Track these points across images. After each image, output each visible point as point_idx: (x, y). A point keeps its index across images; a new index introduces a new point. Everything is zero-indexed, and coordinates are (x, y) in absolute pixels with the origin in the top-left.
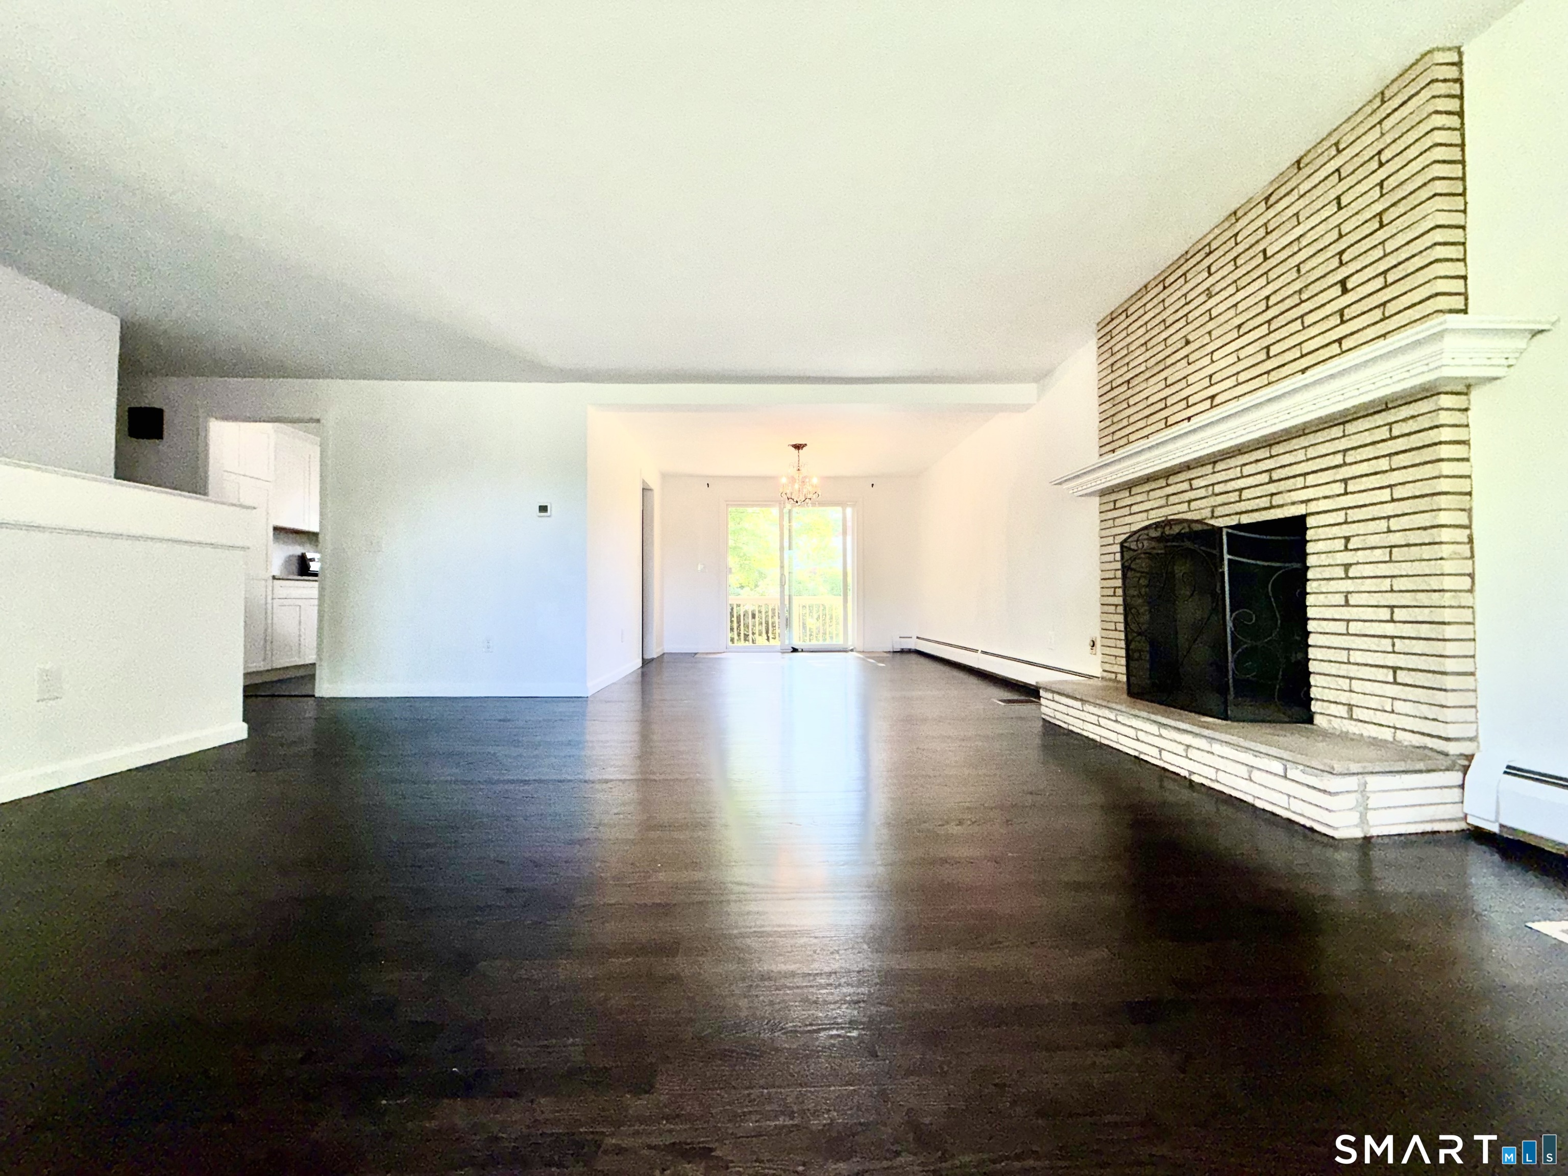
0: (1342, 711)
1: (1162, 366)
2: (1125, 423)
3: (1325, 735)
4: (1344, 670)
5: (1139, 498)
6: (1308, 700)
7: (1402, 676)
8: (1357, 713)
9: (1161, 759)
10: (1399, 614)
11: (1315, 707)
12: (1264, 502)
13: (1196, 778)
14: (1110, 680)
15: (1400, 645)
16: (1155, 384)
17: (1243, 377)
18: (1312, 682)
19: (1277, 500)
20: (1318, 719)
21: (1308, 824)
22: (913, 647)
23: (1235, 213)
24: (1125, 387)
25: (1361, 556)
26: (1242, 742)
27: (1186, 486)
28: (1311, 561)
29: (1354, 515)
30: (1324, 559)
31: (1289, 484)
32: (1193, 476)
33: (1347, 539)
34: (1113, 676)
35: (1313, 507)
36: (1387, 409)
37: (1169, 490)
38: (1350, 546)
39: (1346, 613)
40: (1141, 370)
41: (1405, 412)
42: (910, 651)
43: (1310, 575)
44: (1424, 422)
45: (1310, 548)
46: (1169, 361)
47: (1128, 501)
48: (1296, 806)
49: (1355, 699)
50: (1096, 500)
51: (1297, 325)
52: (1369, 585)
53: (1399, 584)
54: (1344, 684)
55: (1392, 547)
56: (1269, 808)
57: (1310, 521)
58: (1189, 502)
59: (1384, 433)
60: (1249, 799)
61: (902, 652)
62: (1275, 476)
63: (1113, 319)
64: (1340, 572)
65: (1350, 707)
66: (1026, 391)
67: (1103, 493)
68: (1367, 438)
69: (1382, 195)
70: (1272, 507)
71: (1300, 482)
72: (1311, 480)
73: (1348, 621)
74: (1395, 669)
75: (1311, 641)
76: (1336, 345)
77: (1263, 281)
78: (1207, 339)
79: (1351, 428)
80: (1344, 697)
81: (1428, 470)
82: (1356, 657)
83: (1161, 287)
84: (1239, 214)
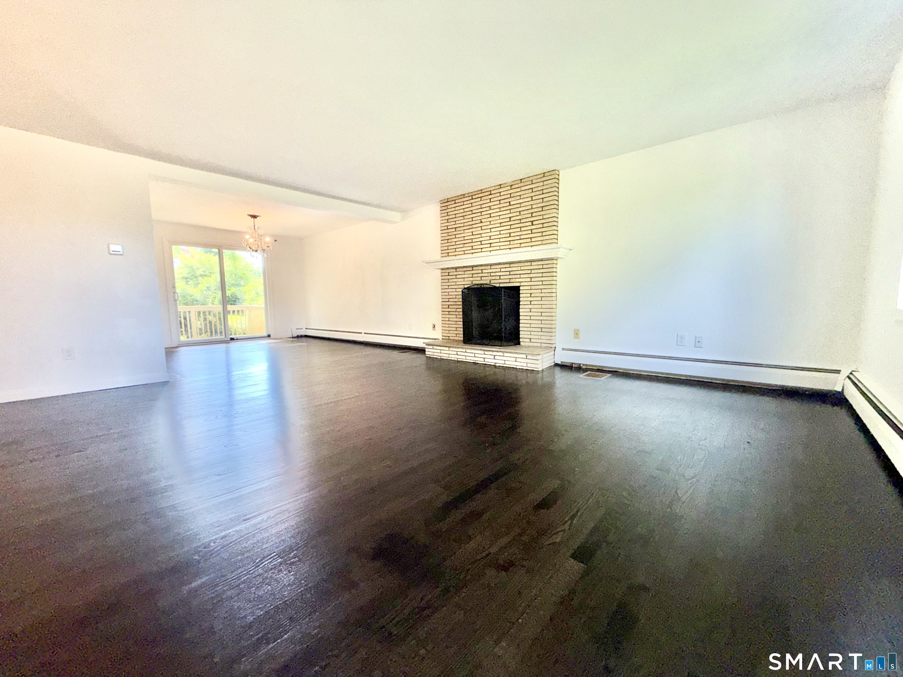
0: (528, 340)
1: (471, 227)
2: (454, 243)
3: (525, 347)
4: (529, 329)
5: (460, 273)
6: (519, 338)
7: (543, 330)
8: (532, 340)
9: (484, 361)
10: (543, 314)
11: (521, 340)
12: (508, 281)
13: (497, 365)
14: (446, 339)
15: (543, 322)
16: (468, 233)
17: (502, 240)
18: (520, 333)
19: (512, 281)
20: (521, 343)
21: (532, 369)
22: (304, 334)
23: (500, 185)
24: (454, 230)
25: (534, 299)
26: (512, 351)
27: (480, 271)
28: (521, 299)
29: (533, 287)
30: (525, 299)
31: (516, 276)
32: (483, 268)
33: (531, 294)
34: (448, 338)
35: (522, 284)
36: (542, 260)
37: (473, 272)
38: (532, 296)
39: (530, 314)
40: (461, 226)
41: (547, 262)
42: (301, 336)
43: (521, 303)
44: (550, 266)
45: (521, 295)
46: (474, 226)
47: (455, 273)
48: (529, 365)
49: (532, 337)
50: (440, 270)
51: (519, 229)
52: (536, 306)
53: (543, 306)
54: (529, 333)
55: (542, 297)
56: (521, 367)
57: (521, 288)
58: (481, 277)
59: (541, 267)
60: (515, 367)
61: (298, 337)
62: (511, 273)
63: (448, 202)
64: (529, 303)
65: (530, 339)
66: (396, 216)
67: (442, 269)
68: (537, 267)
69: (543, 202)
70: (510, 283)
71: (519, 276)
72: (522, 276)
73: (531, 316)
74: (541, 328)
75: (520, 322)
76: (530, 239)
77: (509, 212)
78: (488, 223)
79: (533, 263)
80: (529, 337)
81: (551, 278)
82: (533, 326)
83: (471, 198)
84: (502, 186)
